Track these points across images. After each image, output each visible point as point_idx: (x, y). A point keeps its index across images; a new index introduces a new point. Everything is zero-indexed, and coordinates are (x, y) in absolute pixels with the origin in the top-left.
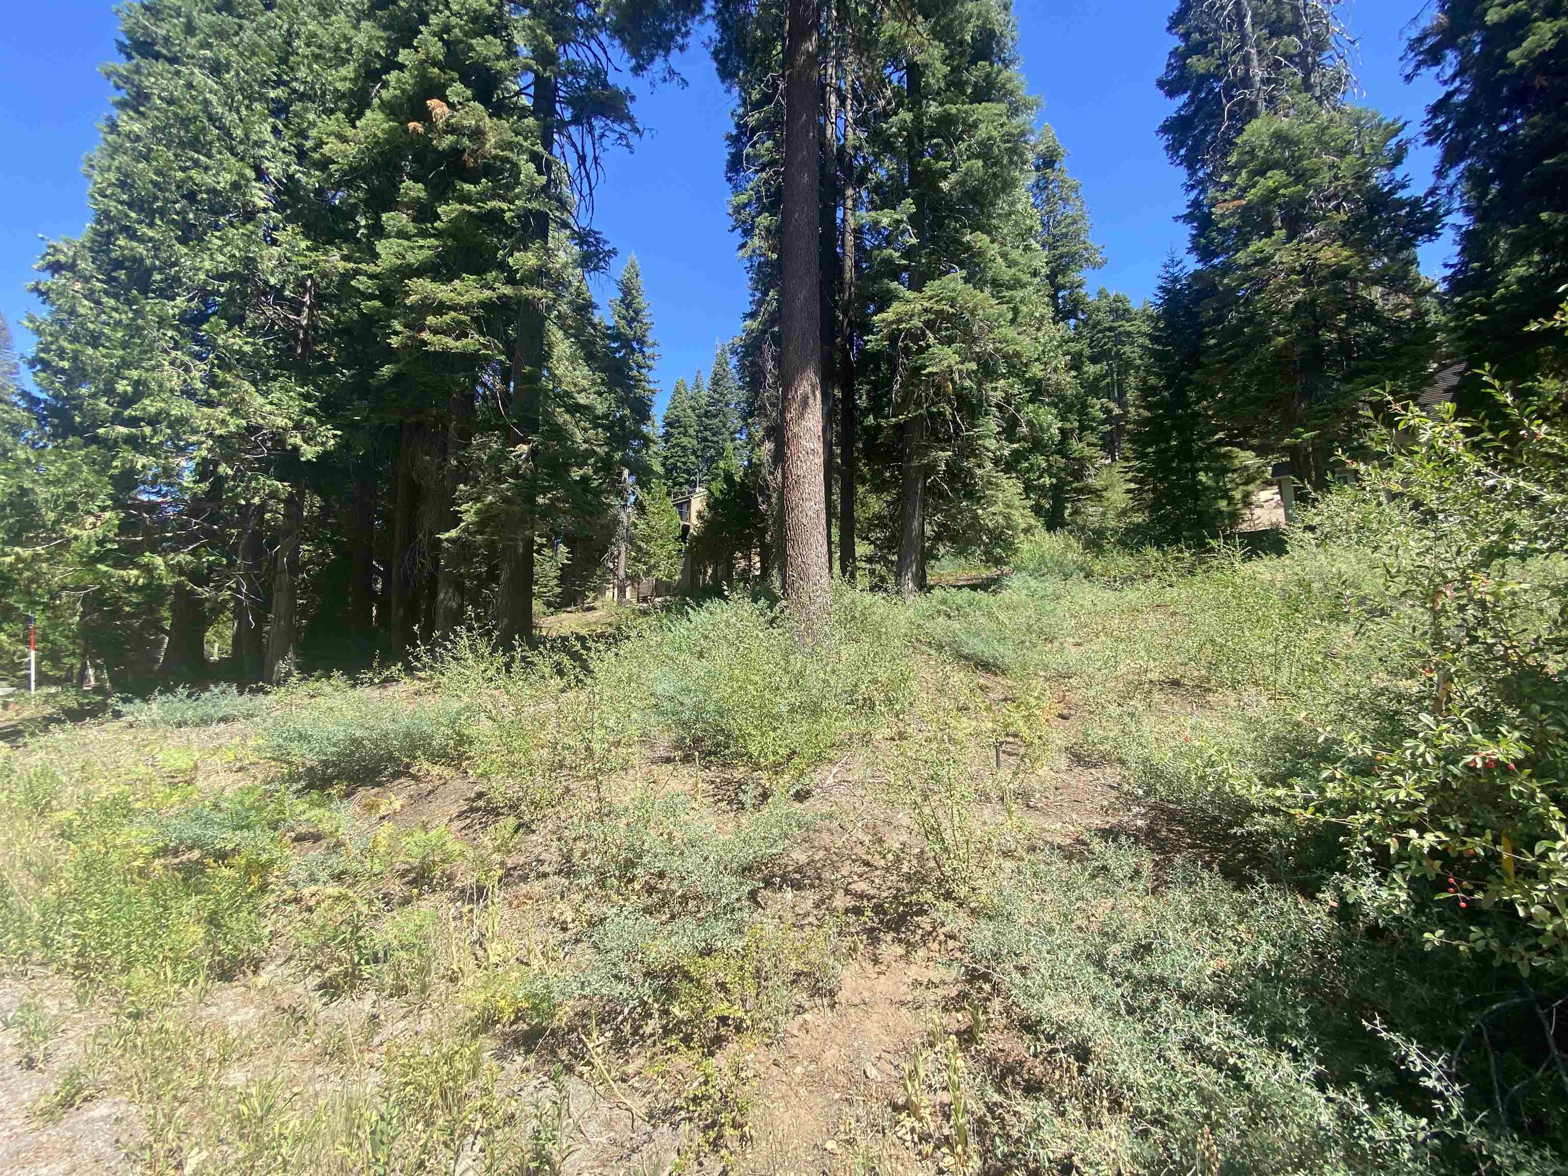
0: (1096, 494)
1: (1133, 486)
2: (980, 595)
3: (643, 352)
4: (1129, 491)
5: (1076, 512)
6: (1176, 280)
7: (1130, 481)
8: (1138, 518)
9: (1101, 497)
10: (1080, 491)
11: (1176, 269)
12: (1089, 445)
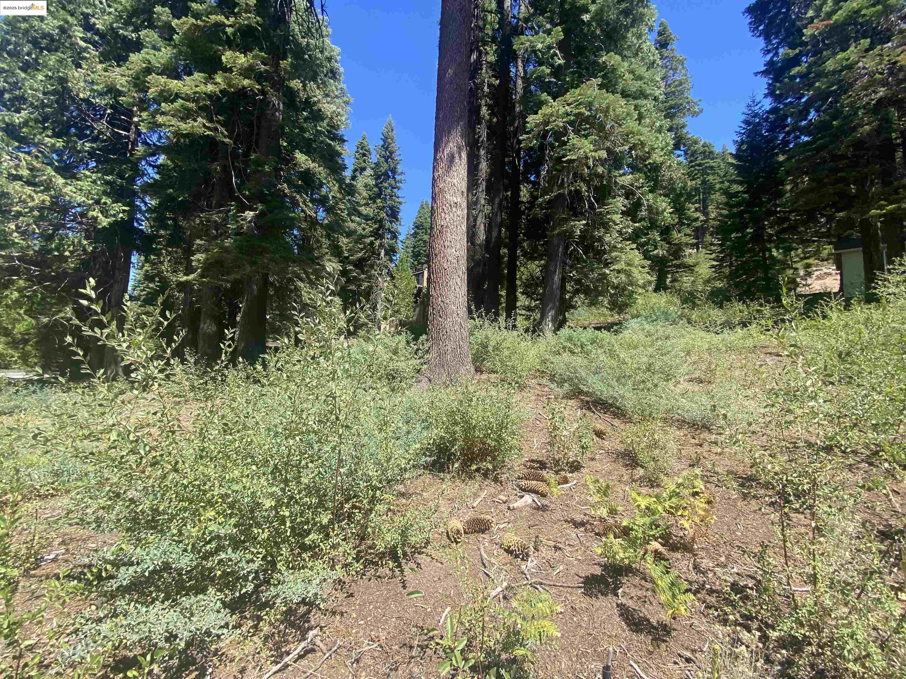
0: (690, 268)
1: (715, 263)
2: (605, 334)
3: (394, 178)
4: (713, 267)
5: (674, 280)
6: (756, 115)
7: (713, 259)
8: (719, 284)
9: (693, 270)
10: (678, 266)
11: (756, 108)
12: (686, 235)
